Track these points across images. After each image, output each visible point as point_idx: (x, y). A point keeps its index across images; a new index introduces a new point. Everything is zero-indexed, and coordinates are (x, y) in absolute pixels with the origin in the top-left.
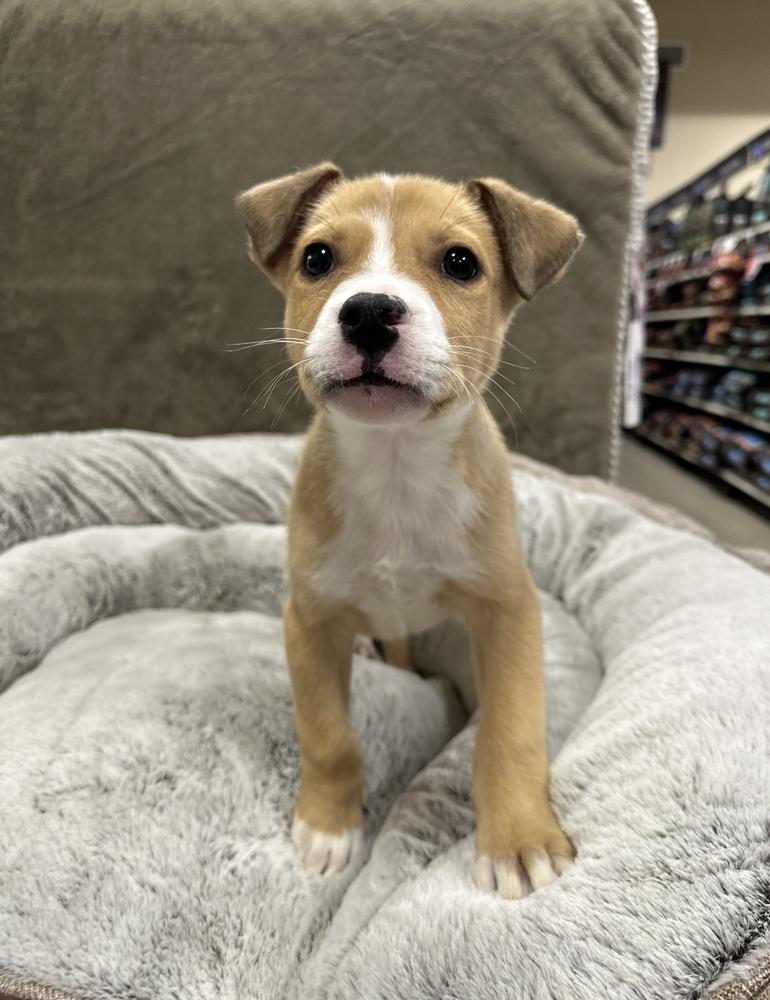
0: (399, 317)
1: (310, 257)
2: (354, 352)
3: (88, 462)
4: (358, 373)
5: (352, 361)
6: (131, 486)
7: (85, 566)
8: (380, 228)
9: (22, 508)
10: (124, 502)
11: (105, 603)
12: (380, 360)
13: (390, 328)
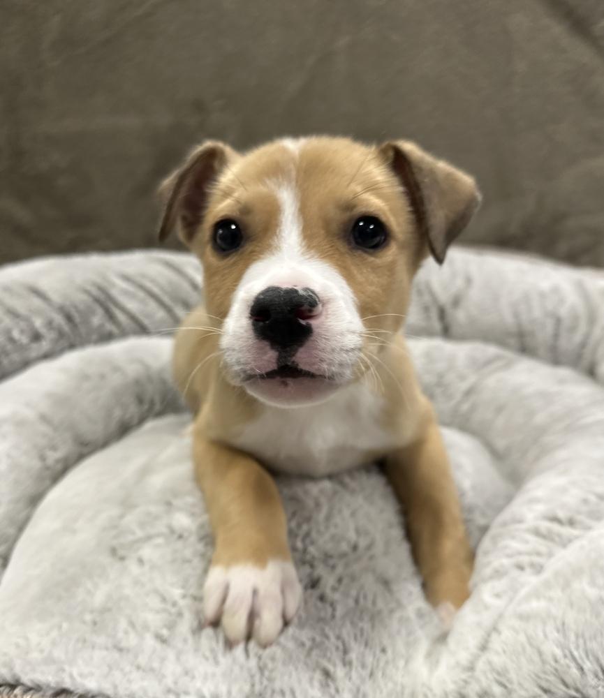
0: (310, 311)
1: (221, 232)
2: (268, 348)
3: (126, 278)
4: (273, 366)
5: (266, 358)
6: (166, 299)
7: (133, 370)
8: (287, 199)
9: (69, 318)
10: (160, 314)
11: (152, 403)
12: (294, 355)
13: (303, 322)
